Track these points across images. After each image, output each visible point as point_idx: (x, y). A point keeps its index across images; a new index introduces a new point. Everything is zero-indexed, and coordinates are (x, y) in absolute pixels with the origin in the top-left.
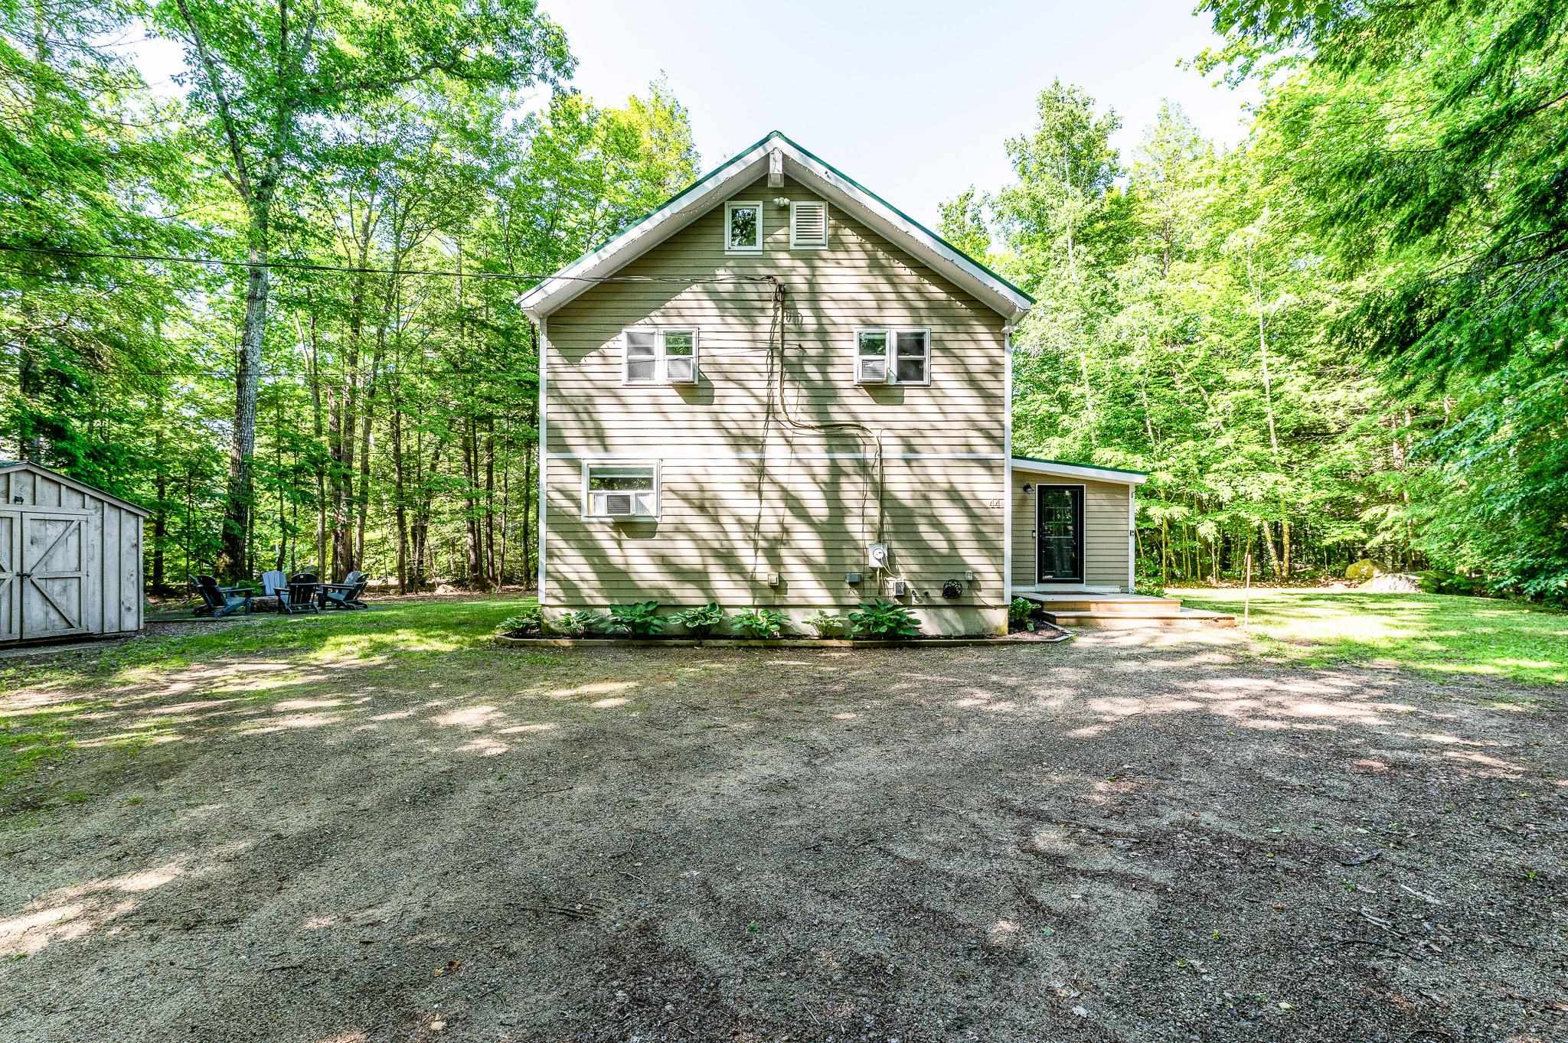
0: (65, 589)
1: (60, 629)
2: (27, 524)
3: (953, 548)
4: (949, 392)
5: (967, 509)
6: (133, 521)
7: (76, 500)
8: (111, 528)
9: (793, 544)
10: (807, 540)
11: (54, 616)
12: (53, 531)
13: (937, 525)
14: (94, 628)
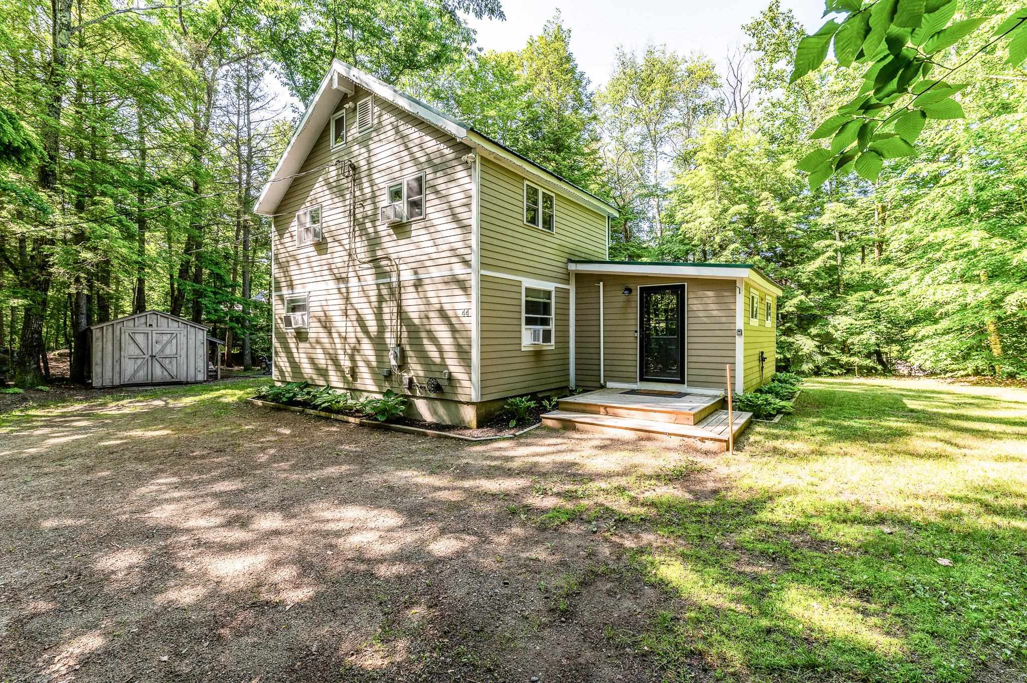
0: (171, 362)
1: (168, 379)
2: (154, 335)
3: (442, 358)
4: (439, 228)
5: (451, 324)
6: (201, 332)
7: (176, 324)
8: (192, 337)
9: (362, 352)
10: (367, 349)
11: (165, 373)
12: (166, 338)
13: (434, 339)
14: (183, 379)
